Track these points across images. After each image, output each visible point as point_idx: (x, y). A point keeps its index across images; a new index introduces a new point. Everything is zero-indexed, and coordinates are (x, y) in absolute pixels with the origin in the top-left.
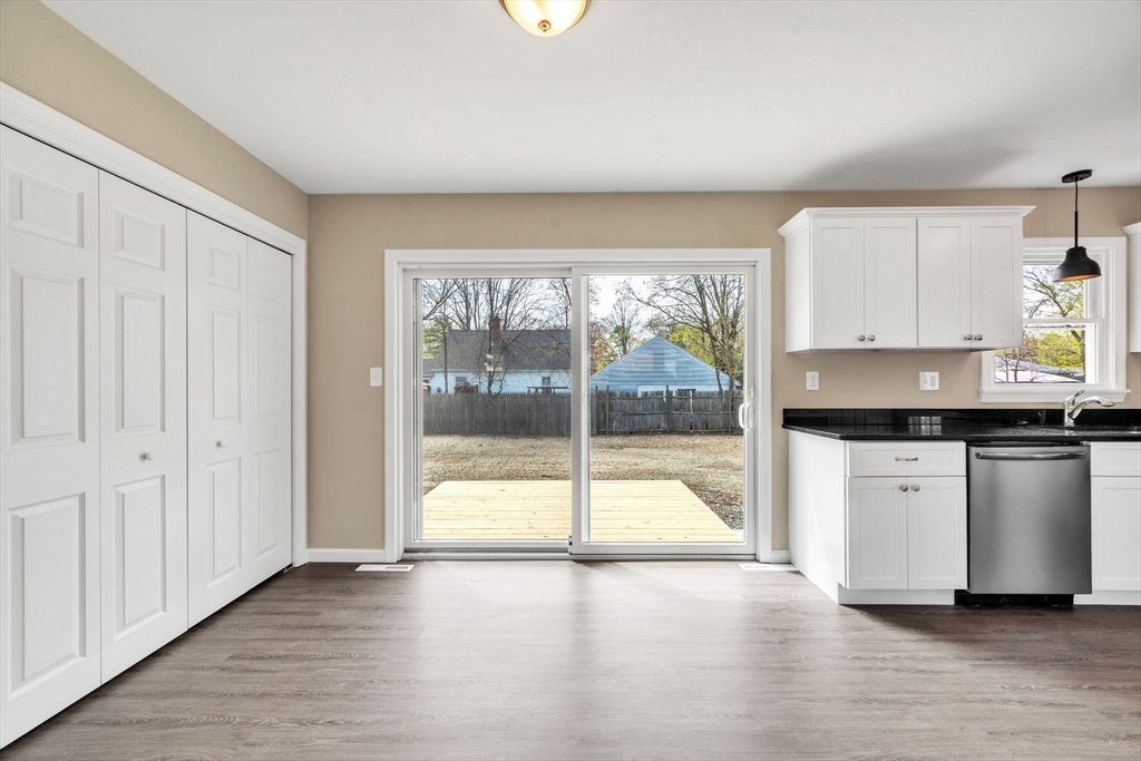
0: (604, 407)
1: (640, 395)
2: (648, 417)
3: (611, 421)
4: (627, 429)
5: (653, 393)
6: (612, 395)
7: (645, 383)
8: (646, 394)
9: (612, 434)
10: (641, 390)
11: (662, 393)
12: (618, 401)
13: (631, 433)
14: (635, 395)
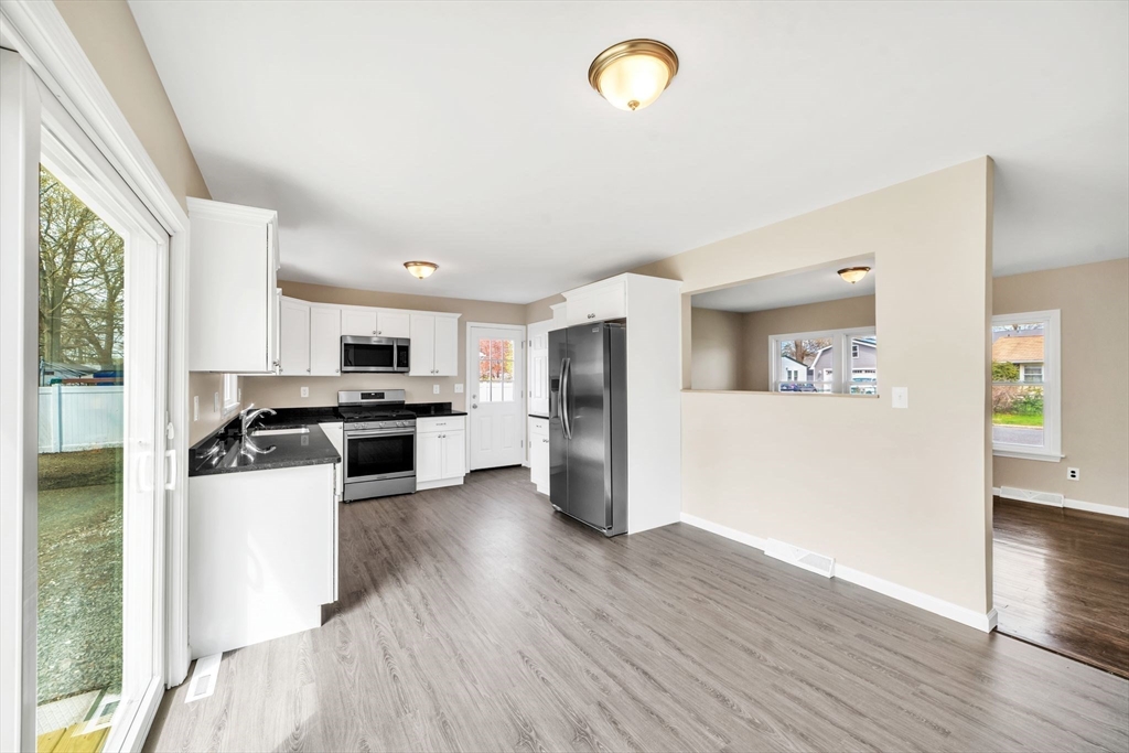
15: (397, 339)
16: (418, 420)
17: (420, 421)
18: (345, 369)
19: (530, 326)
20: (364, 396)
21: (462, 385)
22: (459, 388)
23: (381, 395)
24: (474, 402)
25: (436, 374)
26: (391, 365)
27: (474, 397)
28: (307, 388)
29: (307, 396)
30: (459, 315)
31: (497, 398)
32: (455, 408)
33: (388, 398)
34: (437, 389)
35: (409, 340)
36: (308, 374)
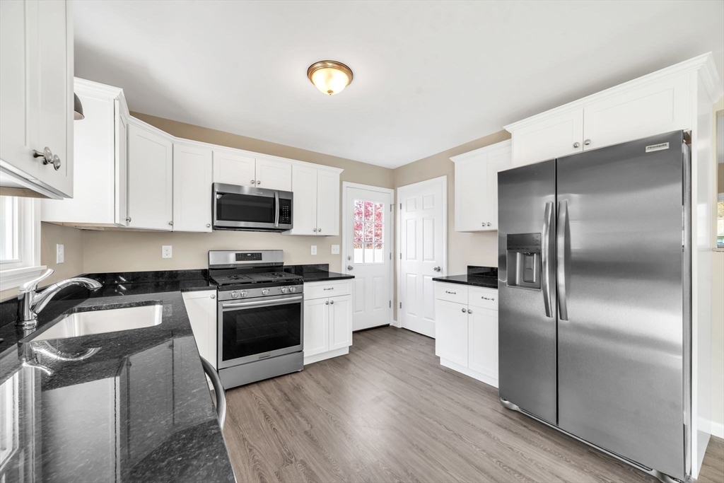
15: (279, 191)
16: (306, 285)
17: (308, 287)
18: (217, 223)
19: (399, 189)
20: (240, 257)
21: (338, 246)
22: (335, 249)
23: (258, 256)
24: (349, 263)
25: (319, 234)
26: (273, 221)
27: (349, 259)
28: (170, 247)
29: (170, 256)
30: (342, 170)
31: (369, 260)
32: (332, 270)
33: (266, 260)
34: (314, 249)
35: (291, 194)
36: (169, 228)
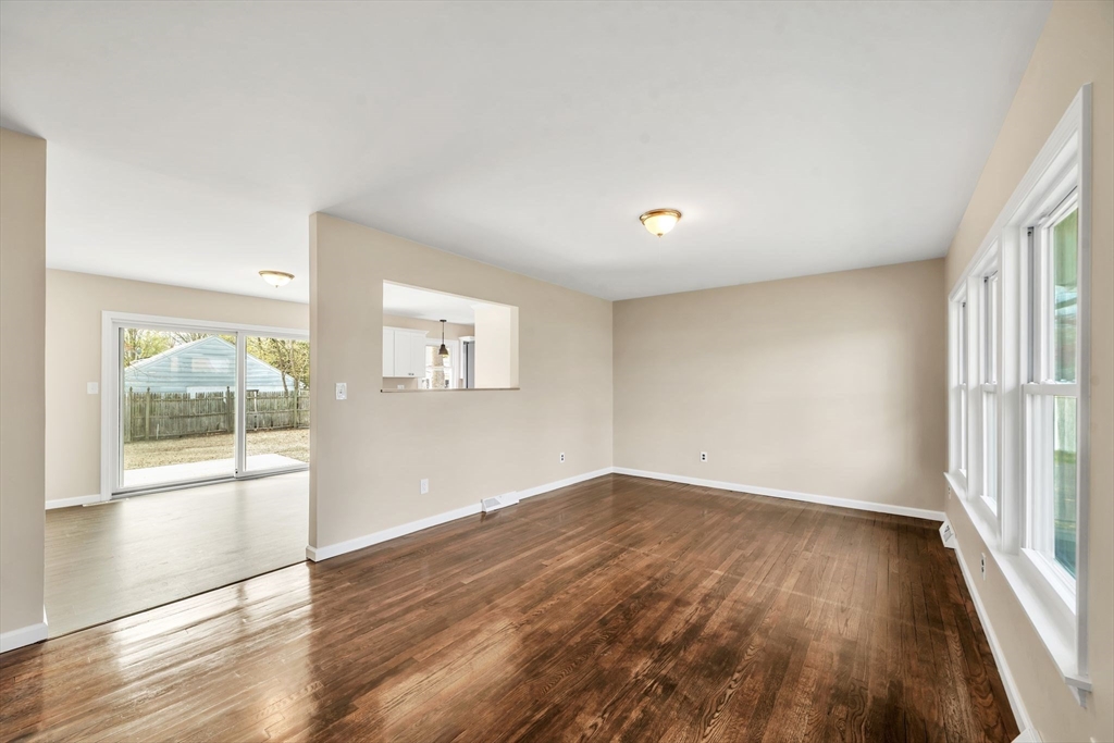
0: (142, 410)
1: (193, 397)
2: (204, 419)
3: (152, 425)
4: (175, 432)
5: (210, 395)
6: (154, 397)
7: (197, 384)
8: (201, 396)
9: (153, 439)
10: (193, 392)
11: (221, 394)
12: (163, 404)
13: (181, 437)
14: (186, 397)
